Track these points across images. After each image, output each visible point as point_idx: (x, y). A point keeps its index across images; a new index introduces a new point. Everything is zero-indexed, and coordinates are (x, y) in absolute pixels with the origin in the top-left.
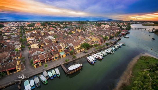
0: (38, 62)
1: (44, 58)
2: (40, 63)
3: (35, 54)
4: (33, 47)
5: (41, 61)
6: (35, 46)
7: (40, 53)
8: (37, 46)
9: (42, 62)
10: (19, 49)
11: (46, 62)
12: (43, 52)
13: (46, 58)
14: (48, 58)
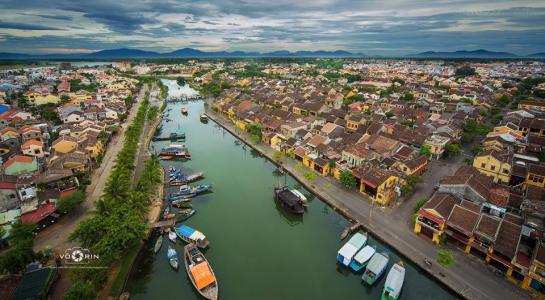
0: (434, 224)
1: (470, 228)
2: (440, 233)
3: (454, 192)
4: (483, 165)
5: (449, 228)
6: (493, 168)
7: (476, 203)
8: (506, 171)
9: (450, 233)
10: (433, 150)
11: (468, 249)
12: (493, 207)
13: (476, 237)
14: (487, 243)
